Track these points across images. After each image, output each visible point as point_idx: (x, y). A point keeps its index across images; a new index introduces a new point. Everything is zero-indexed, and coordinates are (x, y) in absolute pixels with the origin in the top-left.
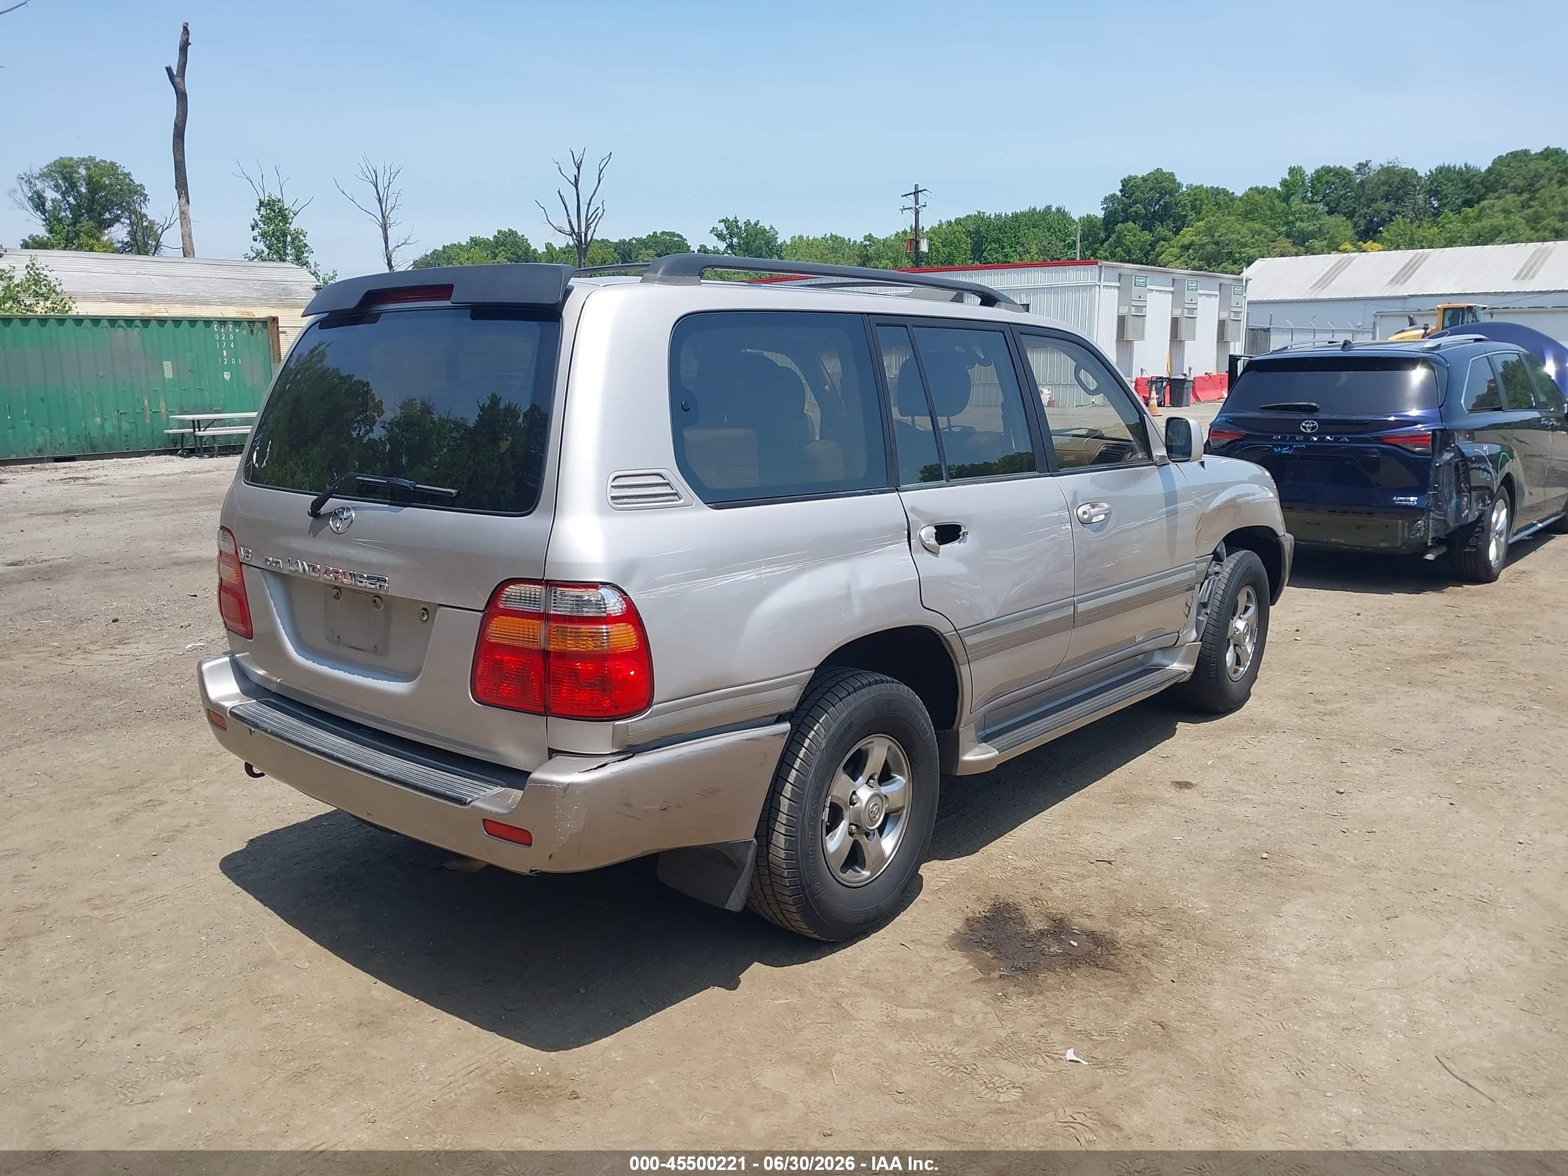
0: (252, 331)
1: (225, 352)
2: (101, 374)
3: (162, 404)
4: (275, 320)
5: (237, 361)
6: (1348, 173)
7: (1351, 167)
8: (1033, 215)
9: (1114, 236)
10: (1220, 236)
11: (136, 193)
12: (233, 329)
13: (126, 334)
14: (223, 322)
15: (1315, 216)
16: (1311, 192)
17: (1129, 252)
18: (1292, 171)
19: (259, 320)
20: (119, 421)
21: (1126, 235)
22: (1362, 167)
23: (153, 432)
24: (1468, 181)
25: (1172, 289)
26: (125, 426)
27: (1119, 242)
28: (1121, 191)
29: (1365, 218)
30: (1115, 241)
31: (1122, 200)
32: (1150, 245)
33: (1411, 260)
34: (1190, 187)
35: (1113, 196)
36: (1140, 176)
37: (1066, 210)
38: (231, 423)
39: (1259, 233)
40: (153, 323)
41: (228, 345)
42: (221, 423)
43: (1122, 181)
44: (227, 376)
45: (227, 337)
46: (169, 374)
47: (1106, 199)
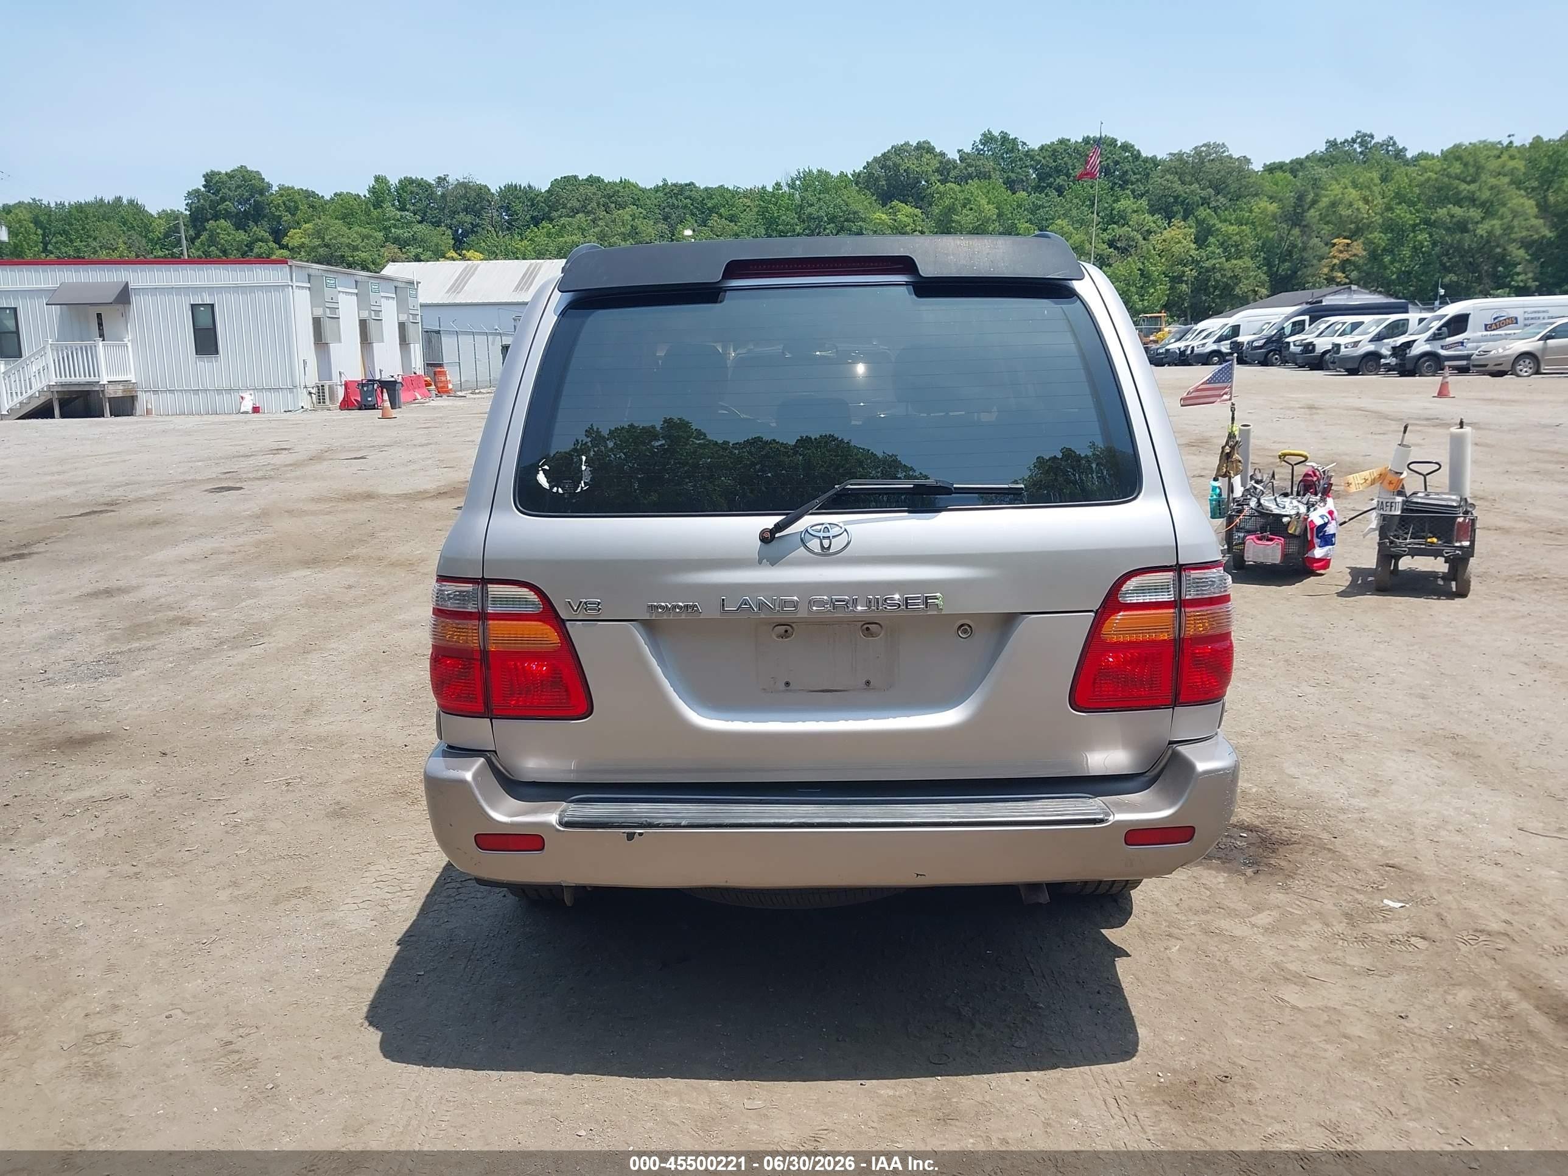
6: (430, 185)
7: (431, 179)
8: (100, 206)
9: (204, 236)
10: (330, 239)
15: (409, 224)
16: (399, 201)
17: (224, 252)
18: (377, 179)
21: (218, 233)
22: (441, 180)
24: (532, 200)
25: (356, 291)
27: (212, 240)
28: (205, 186)
29: (451, 228)
30: (208, 240)
31: (208, 197)
32: (246, 246)
33: (528, 269)
34: (282, 188)
35: (197, 191)
36: (223, 172)
37: (139, 203)
39: (368, 237)
43: (204, 176)
47: (189, 193)
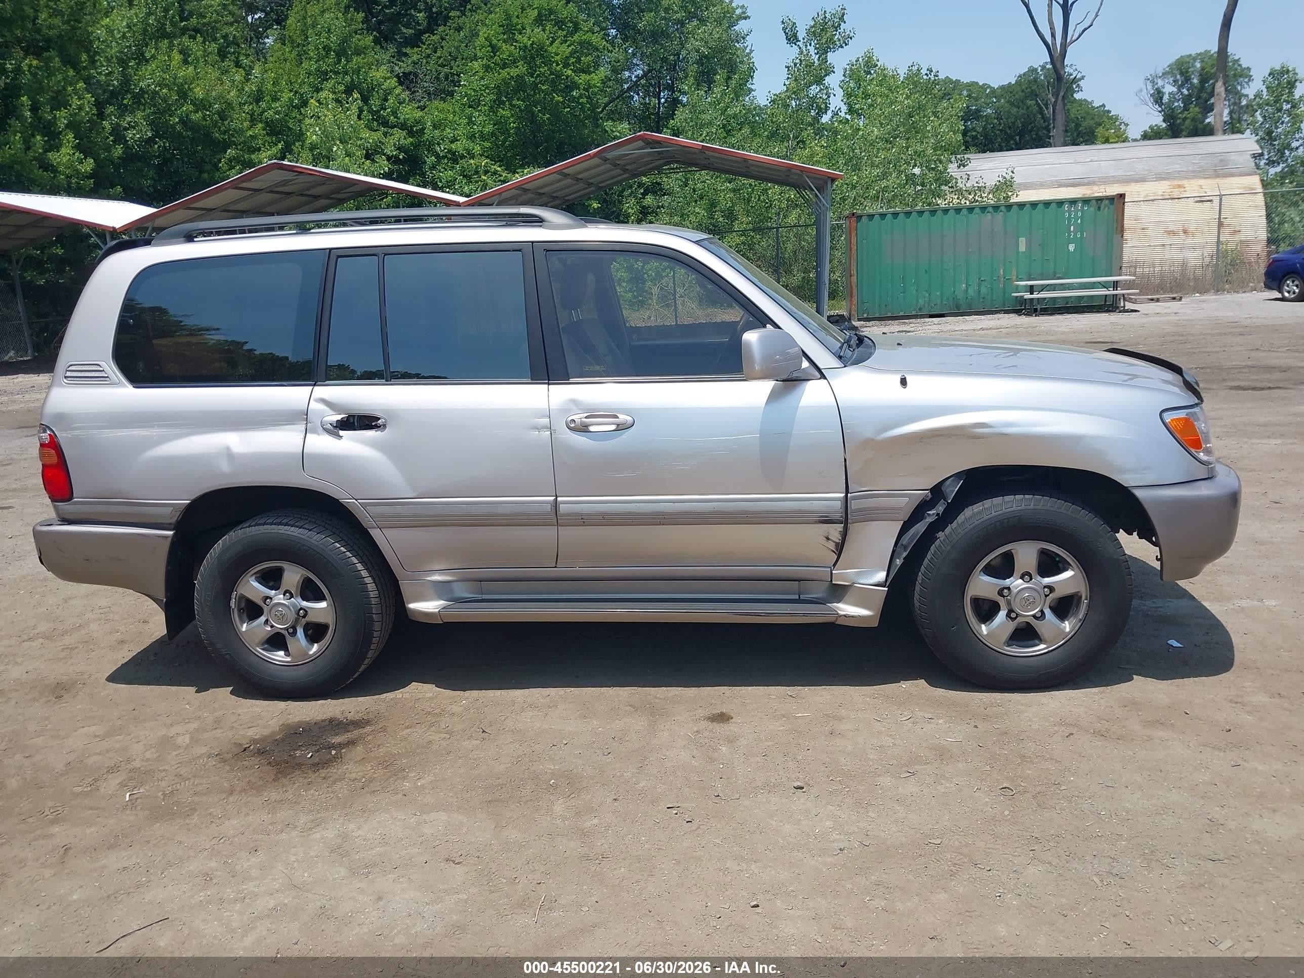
0: (1099, 208)
1: (1072, 228)
2: (970, 250)
3: (1014, 272)
4: (1122, 196)
5: (1082, 234)
11: (1240, 76)
12: (1082, 207)
13: (993, 217)
14: (1073, 202)
19: (1107, 198)
20: (979, 286)
23: (1004, 296)
26: (984, 290)
38: (1070, 287)
40: (1015, 207)
41: (1076, 221)
42: (1062, 287)
44: (1072, 247)
45: (1076, 214)
46: (1022, 248)
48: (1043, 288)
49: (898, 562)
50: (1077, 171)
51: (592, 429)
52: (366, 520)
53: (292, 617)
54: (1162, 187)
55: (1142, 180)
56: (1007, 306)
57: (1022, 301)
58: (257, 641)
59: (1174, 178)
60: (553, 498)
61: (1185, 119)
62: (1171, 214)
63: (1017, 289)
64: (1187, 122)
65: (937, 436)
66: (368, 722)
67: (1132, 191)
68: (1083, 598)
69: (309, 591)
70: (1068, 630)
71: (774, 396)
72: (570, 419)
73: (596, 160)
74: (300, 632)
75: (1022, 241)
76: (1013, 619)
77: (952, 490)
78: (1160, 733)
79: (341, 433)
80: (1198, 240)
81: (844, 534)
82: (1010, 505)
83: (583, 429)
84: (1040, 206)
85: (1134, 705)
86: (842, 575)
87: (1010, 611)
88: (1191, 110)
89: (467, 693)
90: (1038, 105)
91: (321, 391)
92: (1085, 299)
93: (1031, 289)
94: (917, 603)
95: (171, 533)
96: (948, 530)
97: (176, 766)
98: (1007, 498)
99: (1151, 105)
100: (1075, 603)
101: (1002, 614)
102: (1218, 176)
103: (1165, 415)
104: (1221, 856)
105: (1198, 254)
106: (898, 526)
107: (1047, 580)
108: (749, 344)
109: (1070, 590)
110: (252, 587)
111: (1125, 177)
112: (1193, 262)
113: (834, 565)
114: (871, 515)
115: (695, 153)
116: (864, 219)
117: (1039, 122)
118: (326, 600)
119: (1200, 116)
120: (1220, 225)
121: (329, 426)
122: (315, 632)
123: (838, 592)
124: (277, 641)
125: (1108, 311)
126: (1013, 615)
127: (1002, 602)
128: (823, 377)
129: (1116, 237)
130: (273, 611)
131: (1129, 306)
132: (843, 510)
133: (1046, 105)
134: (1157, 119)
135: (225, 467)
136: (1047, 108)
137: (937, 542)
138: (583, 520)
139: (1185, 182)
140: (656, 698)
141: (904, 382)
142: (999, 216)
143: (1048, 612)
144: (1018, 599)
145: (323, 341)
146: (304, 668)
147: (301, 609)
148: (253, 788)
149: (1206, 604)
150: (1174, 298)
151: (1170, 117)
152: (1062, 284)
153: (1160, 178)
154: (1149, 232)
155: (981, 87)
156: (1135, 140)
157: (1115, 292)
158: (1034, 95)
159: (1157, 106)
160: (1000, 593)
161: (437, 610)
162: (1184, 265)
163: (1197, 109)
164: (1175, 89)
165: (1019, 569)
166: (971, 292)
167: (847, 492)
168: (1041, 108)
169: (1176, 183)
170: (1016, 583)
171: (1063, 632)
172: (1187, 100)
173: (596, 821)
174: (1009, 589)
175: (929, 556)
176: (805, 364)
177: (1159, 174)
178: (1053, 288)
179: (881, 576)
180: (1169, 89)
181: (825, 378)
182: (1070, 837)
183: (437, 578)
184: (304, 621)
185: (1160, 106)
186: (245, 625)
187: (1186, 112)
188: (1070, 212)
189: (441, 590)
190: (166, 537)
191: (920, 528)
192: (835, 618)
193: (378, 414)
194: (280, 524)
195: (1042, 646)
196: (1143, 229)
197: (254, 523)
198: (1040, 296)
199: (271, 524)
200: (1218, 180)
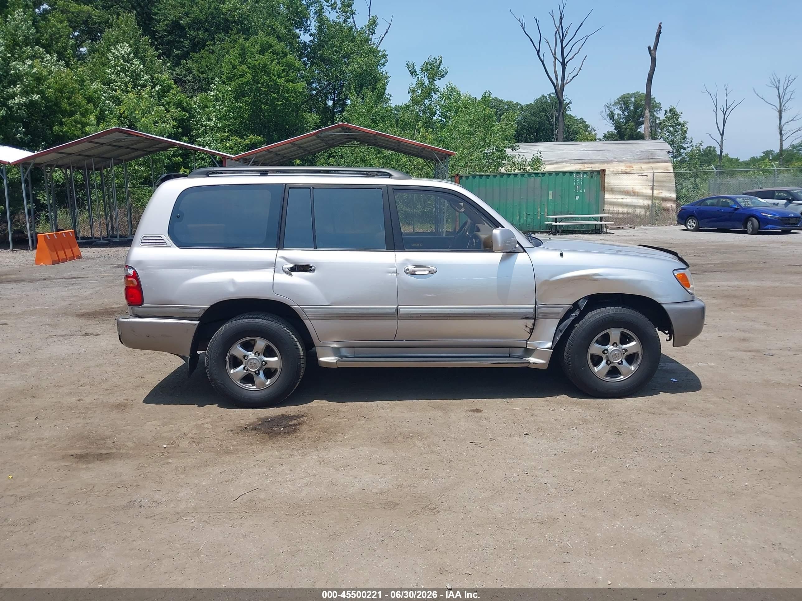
0: (592, 176)
1: (578, 187)
2: (522, 198)
3: (546, 210)
4: (604, 171)
5: (583, 191)
11: (656, 107)
12: (583, 176)
13: (535, 180)
14: (578, 173)
19: (596, 171)
20: (527, 218)
23: (540, 223)
26: (529, 220)
38: (576, 219)
40: (547, 174)
41: (580, 183)
42: (572, 219)
44: (577, 197)
45: (580, 180)
46: (551, 197)
48: (562, 220)
49: (558, 338)
50: (576, 156)
51: (417, 273)
52: (303, 316)
53: (259, 365)
54: (621, 167)
55: (611, 162)
56: (542, 229)
57: (551, 226)
58: (238, 378)
59: (627, 163)
60: (396, 306)
61: (626, 129)
62: (626, 181)
63: (547, 220)
64: (628, 130)
65: (577, 279)
66: (302, 416)
67: (609, 168)
68: (640, 354)
69: (268, 352)
70: (633, 369)
71: (503, 259)
72: (406, 269)
73: (314, 137)
74: (262, 372)
75: (551, 193)
76: (609, 364)
77: (583, 305)
78: (676, 412)
79: (293, 273)
80: (640, 197)
81: (534, 324)
82: (609, 311)
83: (413, 273)
84: (561, 174)
85: (663, 402)
86: (531, 344)
87: (608, 361)
88: (629, 124)
89: (346, 404)
90: (547, 116)
91: (282, 253)
92: (585, 226)
93: (556, 220)
94: (565, 357)
95: (198, 322)
96: (581, 323)
97: (213, 436)
98: (607, 308)
99: (608, 120)
100: (636, 356)
101: (604, 362)
102: (650, 162)
103: (675, 272)
104: (713, 451)
105: (641, 204)
106: (557, 321)
107: (624, 346)
108: (495, 235)
109: (634, 351)
110: (238, 350)
111: (602, 160)
112: (638, 209)
113: (528, 340)
114: (546, 316)
115: (370, 137)
116: (464, 178)
117: (547, 125)
118: (277, 356)
119: (634, 127)
120: (652, 189)
121: (287, 270)
122: (269, 373)
123: (529, 352)
124: (248, 378)
125: (597, 233)
126: (609, 362)
127: (604, 356)
128: (525, 251)
129: (601, 193)
130: (249, 362)
131: (608, 231)
132: (534, 313)
133: (552, 116)
134: (611, 128)
135: (231, 289)
136: (552, 118)
137: (576, 329)
138: (411, 317)
139: (633, 165)
140: (441, 404)
141: (561, 255)
142: (538, 179)
143: (624, 361)
144: (612, 355)
145: (282, 229)
146: (263, 392)
147: (263, 361)
148: (259, 443)
149: (684, 365)
150: (631, 228)
151: (618, 127)
152: (572, 218)
153: (620, 161)
154: (614, 191)
155: (515, 104)
156: (600, 140)
157: (601, 223)
158: (544, 110)
159: (611, 121)
160: (603, 352)
161: (335, 361)
162: (634, 210)
163: (633, 124)
164: (621, 113)
165: (612, 341)
166: (522, 221)
167: (536, 305)
168: (548, 118)
169: (628, 165)
170: (610, 348)
171: (631, 370)
172: (627, 119)
173: (439, 448)
174: (607, 350)
175: (572, 335)
176: (517, 245)
177: (619, 159)
178: (567, 219)
179: (549, 344)
180: (617, 112)
181: (526, 252)
182: (650, 447)
183: (335, 346)
184: (264, 367)
185: (613, 121)
186: (232, 370)
187: (627, 125)
188: (576, 178)
189: (336, 352)
190: (196, 324)
191: (568, 322)
192: (528, 365)
193: (311, 265)
194: (256, 318)
195: (622, 377)
196: (612, 189)
197: (242, 318)
198: (560, 224)
199: (252, 318)
200: (650, 165)
